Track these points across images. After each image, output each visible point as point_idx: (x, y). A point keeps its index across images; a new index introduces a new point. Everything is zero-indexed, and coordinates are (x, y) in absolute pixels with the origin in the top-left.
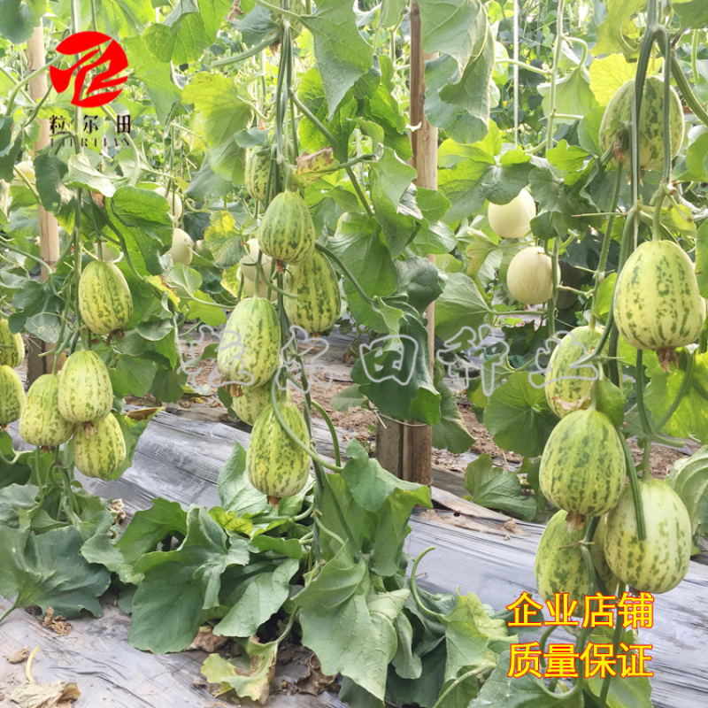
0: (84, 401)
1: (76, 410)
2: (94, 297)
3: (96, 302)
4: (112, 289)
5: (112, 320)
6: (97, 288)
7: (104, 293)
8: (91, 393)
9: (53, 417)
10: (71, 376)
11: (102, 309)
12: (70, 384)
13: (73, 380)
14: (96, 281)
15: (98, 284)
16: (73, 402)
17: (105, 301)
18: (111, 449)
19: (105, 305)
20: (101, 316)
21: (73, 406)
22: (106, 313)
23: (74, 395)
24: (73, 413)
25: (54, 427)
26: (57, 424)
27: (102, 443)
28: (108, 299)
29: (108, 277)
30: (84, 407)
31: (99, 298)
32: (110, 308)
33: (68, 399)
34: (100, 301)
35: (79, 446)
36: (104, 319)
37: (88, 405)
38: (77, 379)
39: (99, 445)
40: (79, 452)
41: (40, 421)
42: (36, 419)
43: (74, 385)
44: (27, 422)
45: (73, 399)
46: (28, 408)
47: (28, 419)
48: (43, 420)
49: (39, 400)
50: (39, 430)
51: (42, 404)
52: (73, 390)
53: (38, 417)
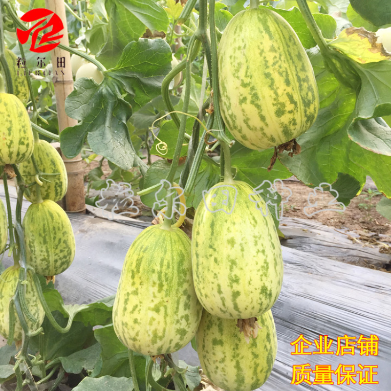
0: (258, 284)
1: (242, 302)
2: (267, 75)
3: (271, 86)
4: (295, 59)
5: (298, 121)
6: (270, 57)
7: (285, 65)
8: (266, 267)
10: (225, 236)
11: (284, 99)
12: (224, 251)
13: (232, 242)
14: (267, 43)
15: (273, 50)
16: (236, 287)
17: (288, 83)
18: (269, 347)
19: (289, 89)
20: (280, 113)
21: (236, 294)
22: (289, 107)
23: (236, 271)
24: (236, 307)
25: (183, 324)
26: (187, 317)
27: (257, 341)
28: (292, 78)
29: (287, 37)
30: (257, 296)
31: (276, 76)
32: (296, 97)
33: (224, 282)
34: (279, 81)
36: (286, 119)
37: (264, 290)
38: (238, 241)
39: (254, 344)
41: (160, 317)
42: (154, 314)
43: (234, 253)
44: (136, 321)
45: (237, 281)
46: (136, 293)
47: (136, 315)
48: (166, 315)
49: (155, 277)
50: (160, 334)
51: (161, 286)
52: (233, 262)
53: (157, 310)
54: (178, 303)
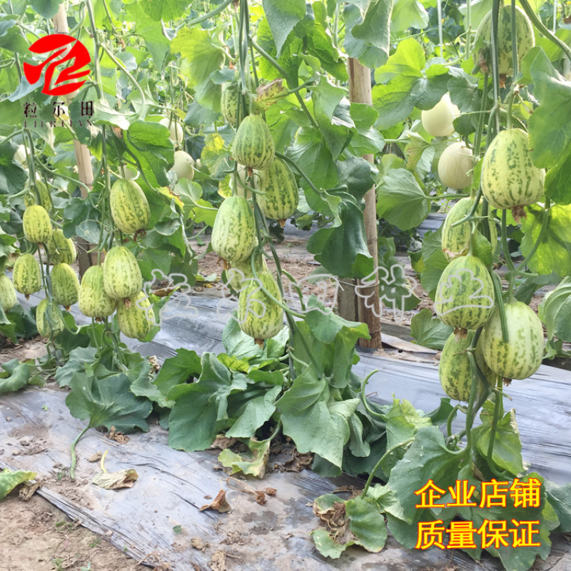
0: (123, 283)
1: (117, 289)
2: (122, 206)
3: (123, 210)
4: (134, 199)
5: (136, 222)
6: (123, 199)
7: (128, 202)
8: (126, 277)
9: (102, 296)
10: (111, 265)
11: (128, 215)
12: (111, 271)
13: (113, 268)
14: (122, 194)
15: (124, 197)
16: (114, 284)
17: (129, 209)
18: (144, 317)
19: (130, 211)
20: (128, 220)
21: (115, 287)
22: (131, 218)
23: (114, 278)
24: (116, 292)
25: (103, 303)
26: (104, 301)
27: (137, 313)
28: (132, 207)
29: (131, 191)
30: (122, 287)
31: (125, 206)
32: (134, 214)
33: (111, 282)
34: (126, 208)
35: (121, 316)
36: (130, 222)
37: (125, 285)
38: (115, 267)
39: (136, 314)
40: (122, 319)
41: (92, 299)
42: (90, 298)
43: (114, 271)
44: (84, 301)
45: (114, 282)
46: (84, 290)
47: (84, 299)
48: (95, 299)
49: (90, 284)
50: (93, 306)
51: (93, 287)
52: (113, 275)
53: (91, 296)
54: (100, 294)
